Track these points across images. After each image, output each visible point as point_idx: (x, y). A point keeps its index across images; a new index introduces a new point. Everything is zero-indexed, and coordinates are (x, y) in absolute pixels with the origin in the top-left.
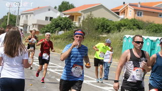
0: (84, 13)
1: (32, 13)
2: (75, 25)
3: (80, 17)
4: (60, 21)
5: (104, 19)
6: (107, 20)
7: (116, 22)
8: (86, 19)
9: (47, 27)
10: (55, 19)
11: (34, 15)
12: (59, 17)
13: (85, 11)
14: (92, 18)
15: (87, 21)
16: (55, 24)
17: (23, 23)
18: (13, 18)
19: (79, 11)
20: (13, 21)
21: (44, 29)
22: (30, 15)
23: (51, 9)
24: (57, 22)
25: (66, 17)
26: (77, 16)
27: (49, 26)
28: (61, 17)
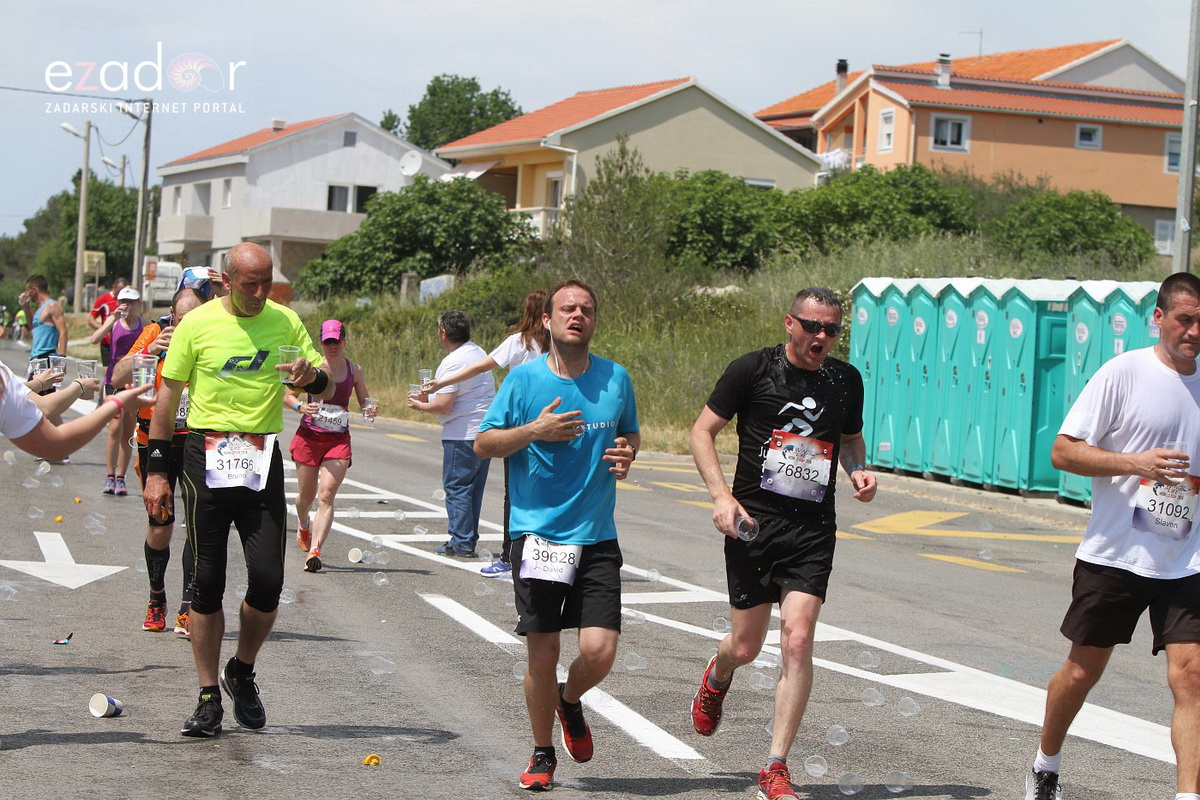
0: (582, 148)
2: (525, 230)
3: (553, 174)
4: (423, 212)
5: (713, 178)
6: (740, 186)
7: (795, 194)
8: (596, 188)
9: (342, 255)
10: (390, 197)
11: (252, 181)
12: (419, 180)
13: (583, 137)
14: (634, 181)
15: (598, 199)
16: (394, 231)
17: (182, 237)
18: (115, 207)
19: (549, 136)
20: (114, 224)
21: (322, 271)
22: (228, 183)
23: (358, 137)
24: (406, 216)
25: (462, 181)
26: (534, 167)
27: (355, 244)
28: (431, 181)
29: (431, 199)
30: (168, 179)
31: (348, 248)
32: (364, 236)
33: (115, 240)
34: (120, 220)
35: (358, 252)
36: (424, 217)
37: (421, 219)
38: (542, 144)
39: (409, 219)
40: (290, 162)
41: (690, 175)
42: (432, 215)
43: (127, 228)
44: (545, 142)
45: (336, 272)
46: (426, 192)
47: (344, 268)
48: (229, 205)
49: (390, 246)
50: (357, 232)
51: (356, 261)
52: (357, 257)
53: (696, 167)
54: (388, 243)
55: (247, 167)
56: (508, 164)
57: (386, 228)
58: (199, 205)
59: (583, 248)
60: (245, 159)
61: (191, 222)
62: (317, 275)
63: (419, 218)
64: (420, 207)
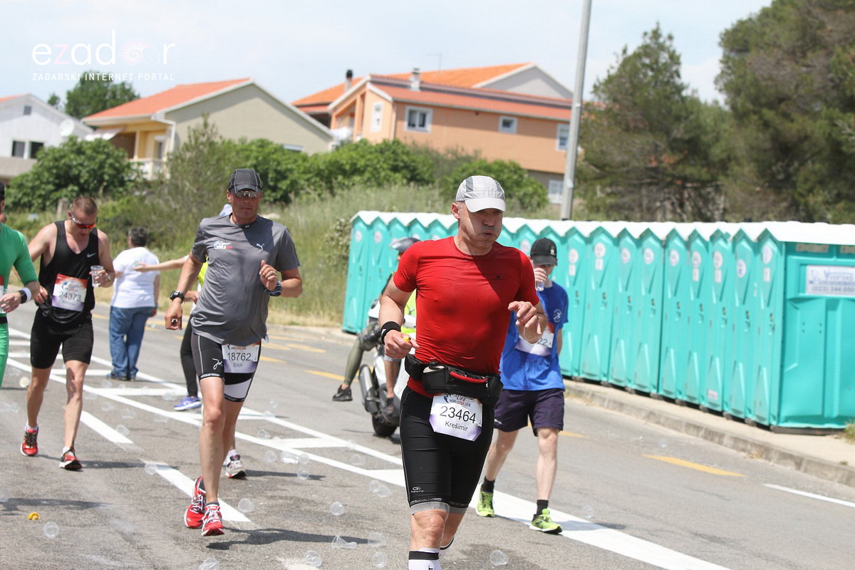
0: (178, 121)
2: (140, 173)
3: (159, 138)
4: (74, 160)
5: (263, 144)
6: (280, 149)
7: (316, 156)
8: (187, 148)
9: (21, 186)
10: (53, 150)
12: (72, 139)
13: (180, 114)
14: (211, 144)
15: (188, 155)
16: (54, 171)
19: (158, 112)
23: (33, 109)
24: (63, 161)
25: (99, 141)
26: (147, 133)
27: (29, 179)
28: (79, 140)
29: (79, 151)
31: (24, 182)
32: (35, 174)
35: (30, 184)
37: (73, 164)
38: (153, 119)
39: (65, 164)
41: (249, 141)
42: (79, 162)
44: (155, 117)
45: (15, 197)
46: (76, 147)
47: (21, 194)
49: (52, 181)
50: (30, 171)
51: (29, 190)
52: (30, 187)
53: (252, 136)
54: (50, 179)
56: (130, 130)
57: (49, 169)
59: (177, 186)
63: (70, 163)
64: (72, 156)
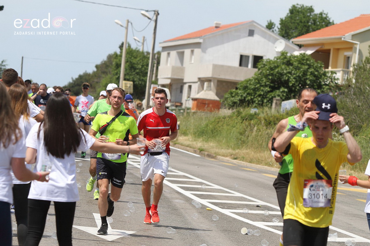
0: (362, 41)
1: (198, 45)
2: (333, 79)
3: (347, 53)
4: (285, 69)
8: (368, 61)
9: (245, 88)
10: (269, 62)
11: (204, 51)
12: (283, 54)
13: (362, 36)
16: (270, 77)
17: (169, 76)
18: (138, 60)
19: (346, 35)
20: (138, 69)
21: (235, 95)
22: (192, 51)
23: (255, 32)
24: (276, 70)
25: (303, 55)
26: (338, 50)
27: (252, 83)
28: (289, 55)
29: (289, 63)
30: (164, 48)
31: (248, 85)
32: (255, 79)
33: (138, 76)
34: (140, 67)
35: (253, 87)
36: (285, 71)
37: (284, 72)
38: (343, 39)
39: (278, 72)
40: (223, 43)
42: (288, 71)
43: (144, 70)
44: (344, 38)
45: (242, 96)
46: (286, 60)
47: (246, 94)
48: (193, 62)
49: (268, 84)
50: (252, 77)
51: (251, 91)
52: (252, 89)
54: (267, 83)
55: (202, 45)
56: (326, 47)
57: (266, 76)
58: (178, 61)
59: (360, 89)
60: (201, 41)
61: (174, 69)
62: (233, 97)
63: (282, 72)
64: (283, 67)
